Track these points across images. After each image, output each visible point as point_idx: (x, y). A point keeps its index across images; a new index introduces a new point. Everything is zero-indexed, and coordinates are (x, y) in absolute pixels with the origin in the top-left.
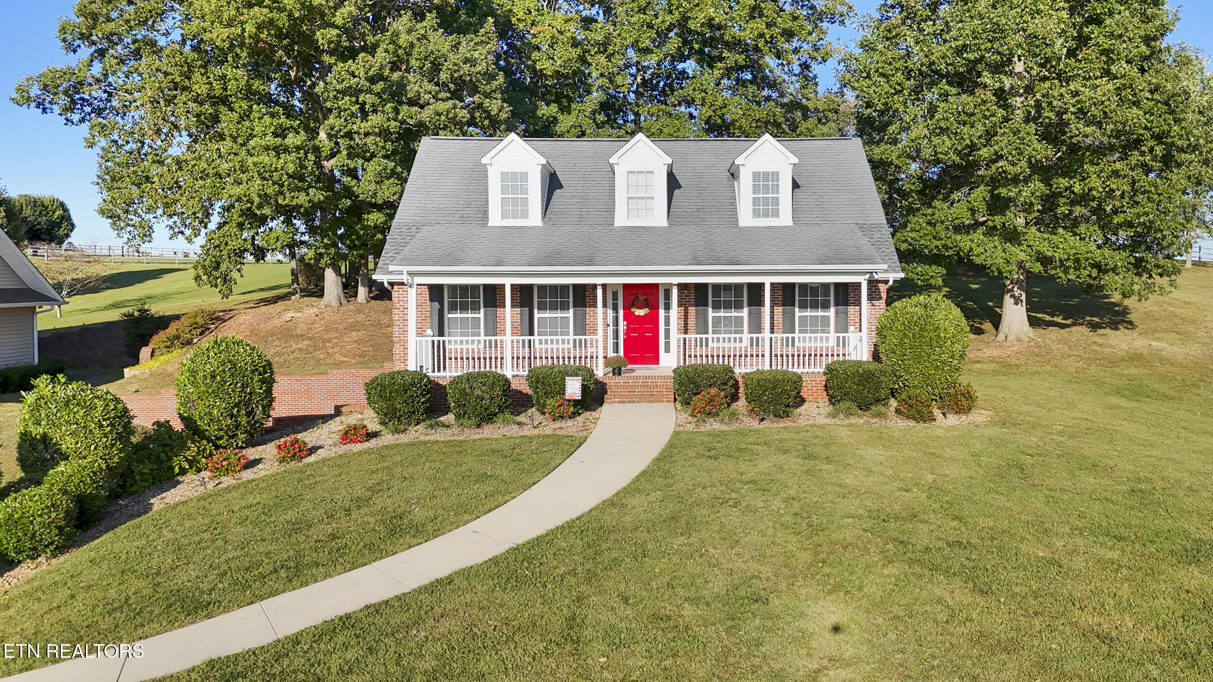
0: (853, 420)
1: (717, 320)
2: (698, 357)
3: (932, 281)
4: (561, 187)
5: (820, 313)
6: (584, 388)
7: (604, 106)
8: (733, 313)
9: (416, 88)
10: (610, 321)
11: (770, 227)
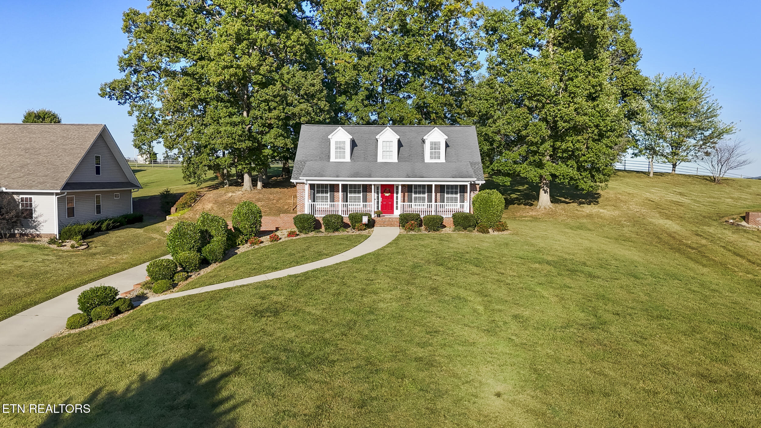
0: (461, 232)
1: (415, 198)
2: (408, 210)
3: (506, 184)
4: (357, 146)
5: (454, 196)
6: (369, 220)
7: (368, 98)
8: (422, 195)
9: (291, 99)
10: (376, 198)
11: (436, 163)
